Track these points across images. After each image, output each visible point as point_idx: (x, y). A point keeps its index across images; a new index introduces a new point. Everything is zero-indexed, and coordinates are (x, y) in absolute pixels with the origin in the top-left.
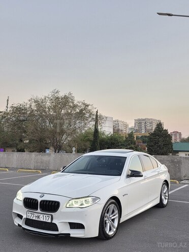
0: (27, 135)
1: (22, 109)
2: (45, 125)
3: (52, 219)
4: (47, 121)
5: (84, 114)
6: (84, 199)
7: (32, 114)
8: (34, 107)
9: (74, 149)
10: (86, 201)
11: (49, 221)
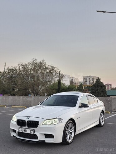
0: (17, 86)
1: (14, 70)
2: (28, 79)
3: (34, 132)
4: (29, 77)
5: (52, 73)
6: (53, 120)
7: (20, 73)
8: (21, 69)
9: (46, 94)
10: (54, 121)
11: (33, 133)
